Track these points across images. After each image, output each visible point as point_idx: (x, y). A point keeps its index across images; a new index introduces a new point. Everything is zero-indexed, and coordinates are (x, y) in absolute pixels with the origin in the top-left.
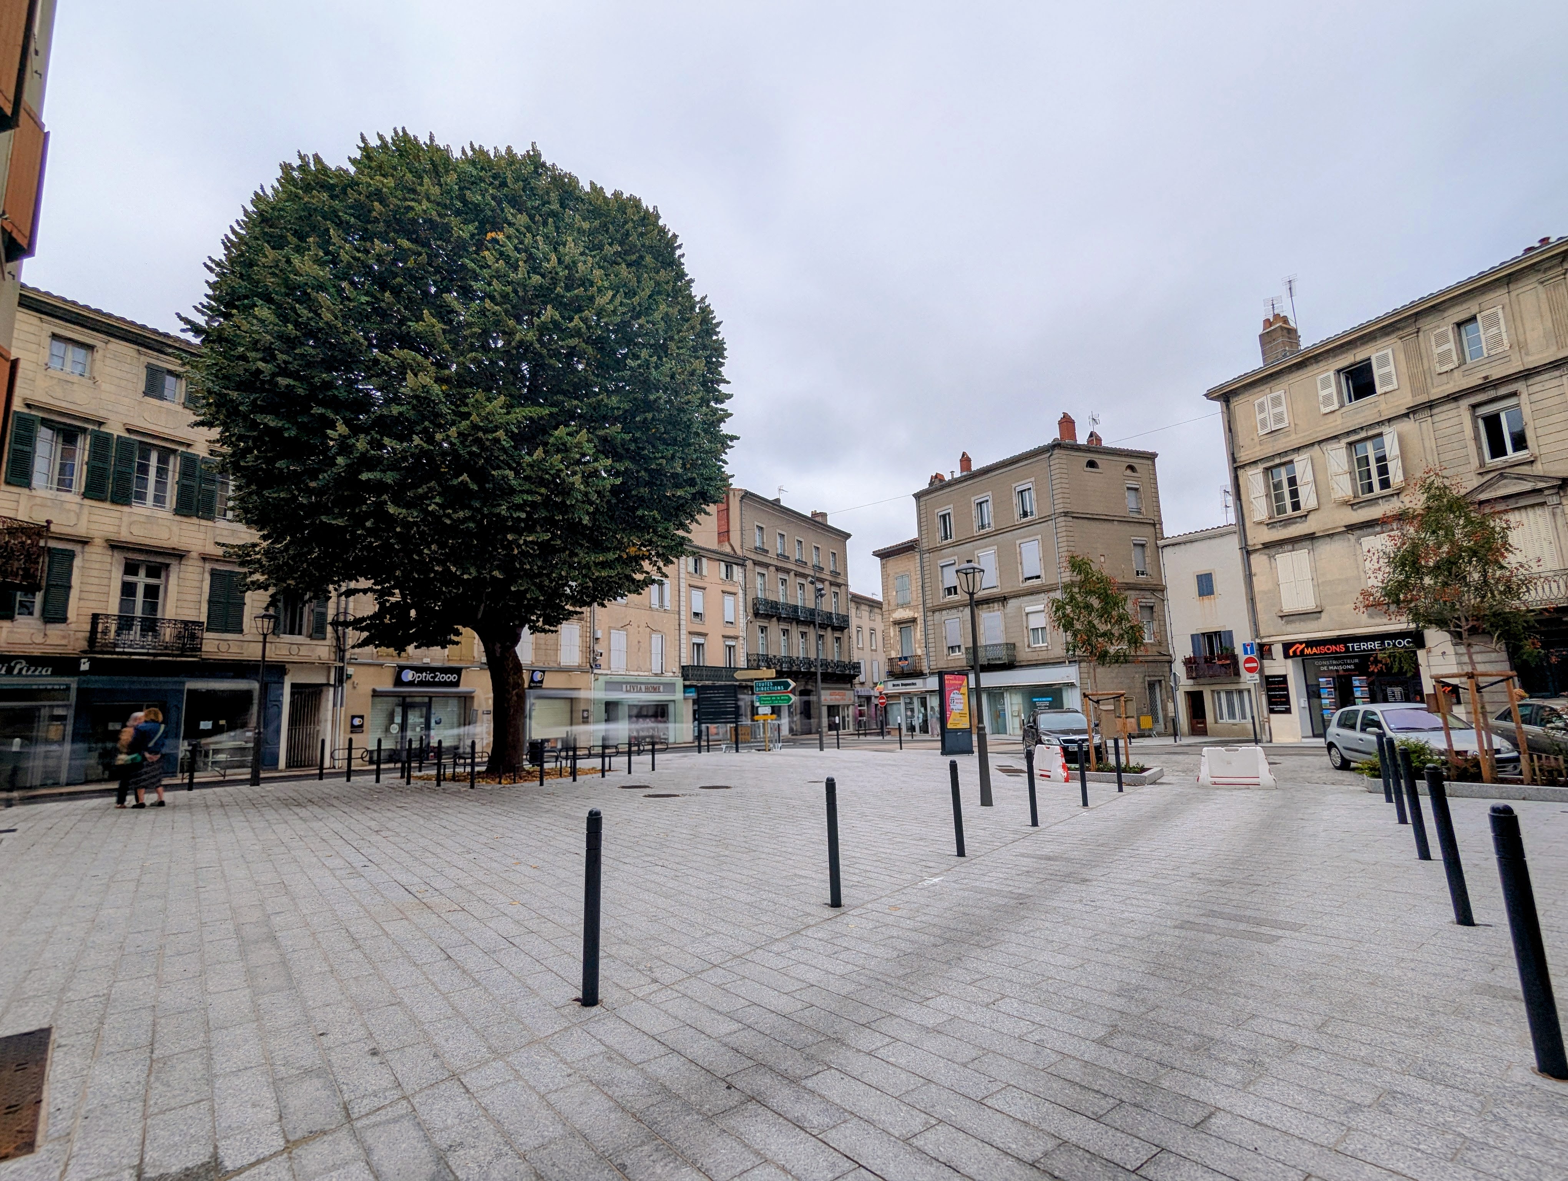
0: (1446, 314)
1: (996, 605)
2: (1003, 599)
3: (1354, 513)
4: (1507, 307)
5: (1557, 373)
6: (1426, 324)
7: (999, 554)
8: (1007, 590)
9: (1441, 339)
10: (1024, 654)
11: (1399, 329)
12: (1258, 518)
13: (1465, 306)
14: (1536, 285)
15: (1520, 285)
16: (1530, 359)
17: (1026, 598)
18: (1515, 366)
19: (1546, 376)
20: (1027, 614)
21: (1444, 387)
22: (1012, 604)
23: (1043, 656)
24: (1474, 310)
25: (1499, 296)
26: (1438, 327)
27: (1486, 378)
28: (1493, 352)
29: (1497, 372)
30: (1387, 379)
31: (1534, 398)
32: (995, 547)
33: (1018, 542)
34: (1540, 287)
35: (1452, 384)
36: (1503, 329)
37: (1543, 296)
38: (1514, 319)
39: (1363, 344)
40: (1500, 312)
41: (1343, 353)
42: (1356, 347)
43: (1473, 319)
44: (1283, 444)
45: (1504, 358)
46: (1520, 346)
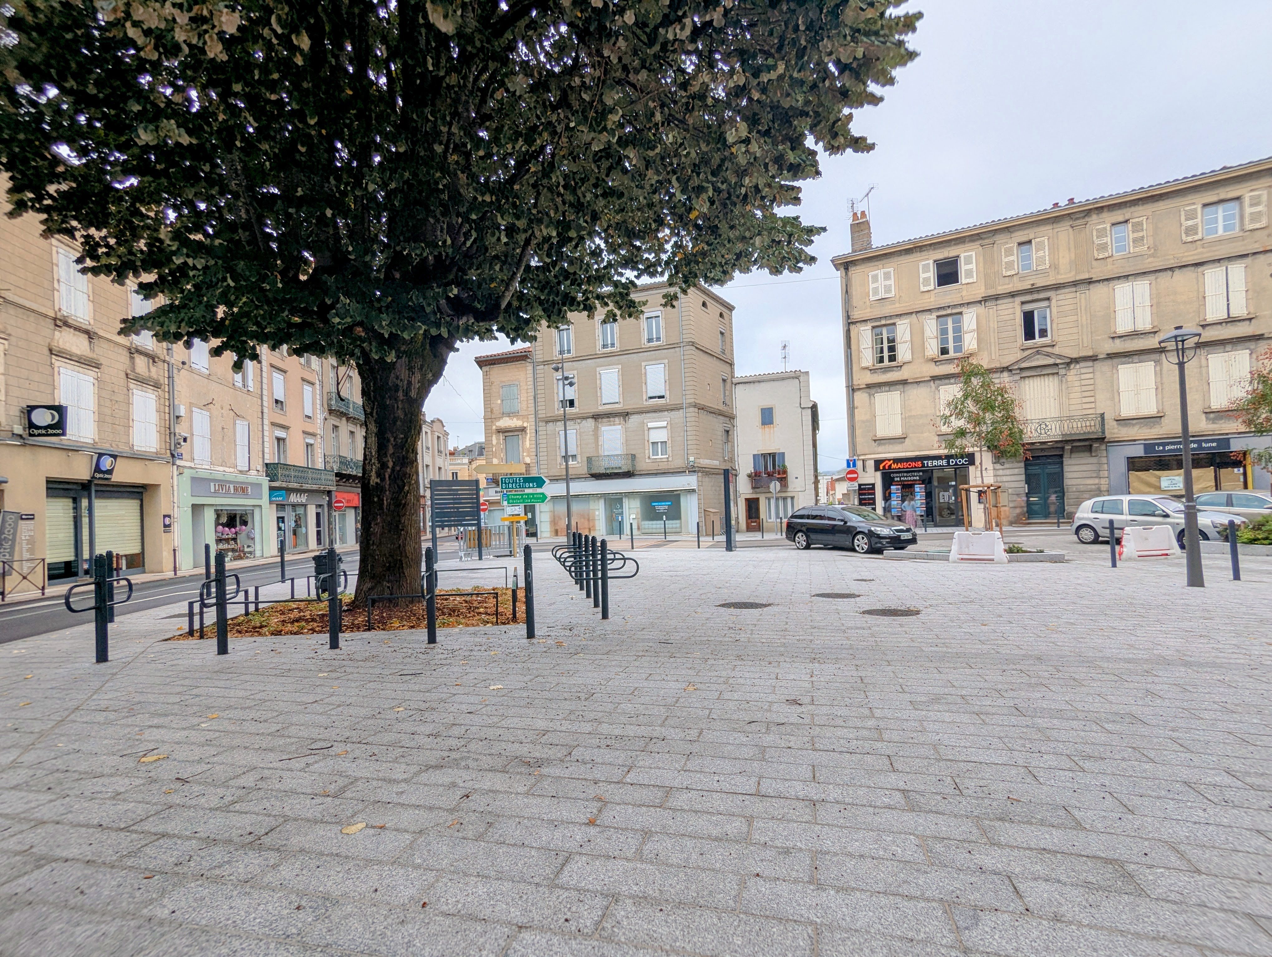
0: (1013, 235)
1: (617, 419)
2: (625, 415)
3: (936, 368)
4: (1051, 240)
5: (1074, 289)
6: (1000, 239)
7: (623, 374)
8: (629, 407)
9: (1009, 252)
10: (642, 465)
11: (981, 238)
12: (864, 364)
13: (1026, 232)
14: (1069, 227)
15: (1059, 225)
16: (1060, 277)
17: (648, 415)
18: (1050, 281)
19: (1067, 290)
20: (649, 429)
21: (1006, 287)
22: (634, 420)
23: (663, 466)
24: (1031, 236)
25: (1046, 229)
26: (1007, 243)
27: (1033, 285)
28: (1039, 268)
29: (1040, 283)
30: (969, 273)
31: (1060, 303)
32: (620, 367)
33: (643, 364)
34: (1071, 230)
35: (1011, 286)
36: (1047, 253)
37: (1072, 237)
38: (1054, 249)
39: (955, 244)
40: (1046, 241)
41: (940, 248)
42: (950, 246)
43: (1030, 242)
44: (888, 310)
45: (1045, 273)
46: (1055, 266)
